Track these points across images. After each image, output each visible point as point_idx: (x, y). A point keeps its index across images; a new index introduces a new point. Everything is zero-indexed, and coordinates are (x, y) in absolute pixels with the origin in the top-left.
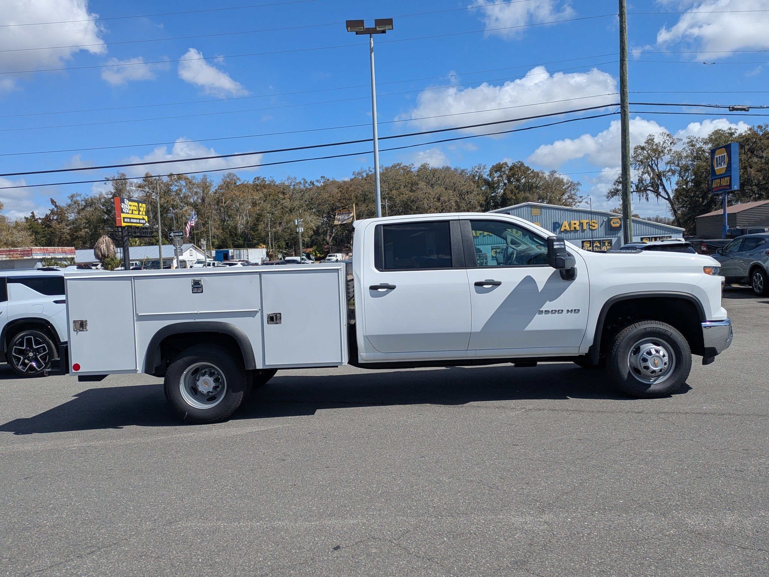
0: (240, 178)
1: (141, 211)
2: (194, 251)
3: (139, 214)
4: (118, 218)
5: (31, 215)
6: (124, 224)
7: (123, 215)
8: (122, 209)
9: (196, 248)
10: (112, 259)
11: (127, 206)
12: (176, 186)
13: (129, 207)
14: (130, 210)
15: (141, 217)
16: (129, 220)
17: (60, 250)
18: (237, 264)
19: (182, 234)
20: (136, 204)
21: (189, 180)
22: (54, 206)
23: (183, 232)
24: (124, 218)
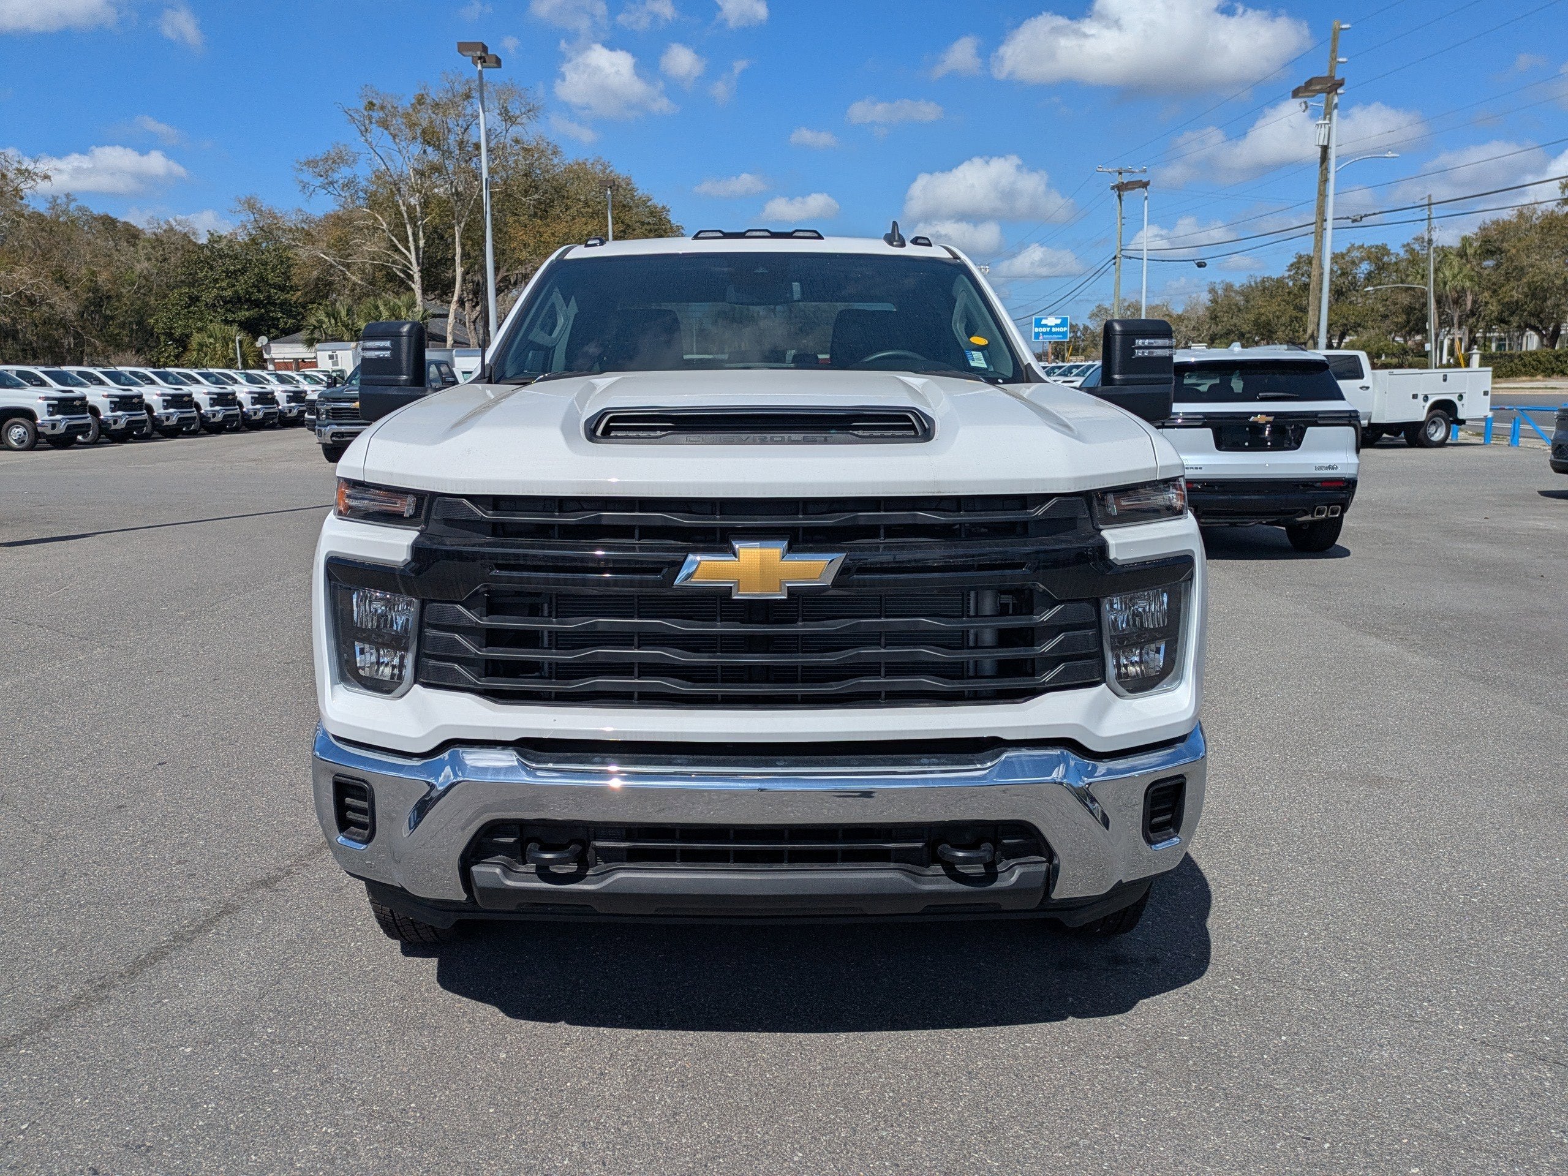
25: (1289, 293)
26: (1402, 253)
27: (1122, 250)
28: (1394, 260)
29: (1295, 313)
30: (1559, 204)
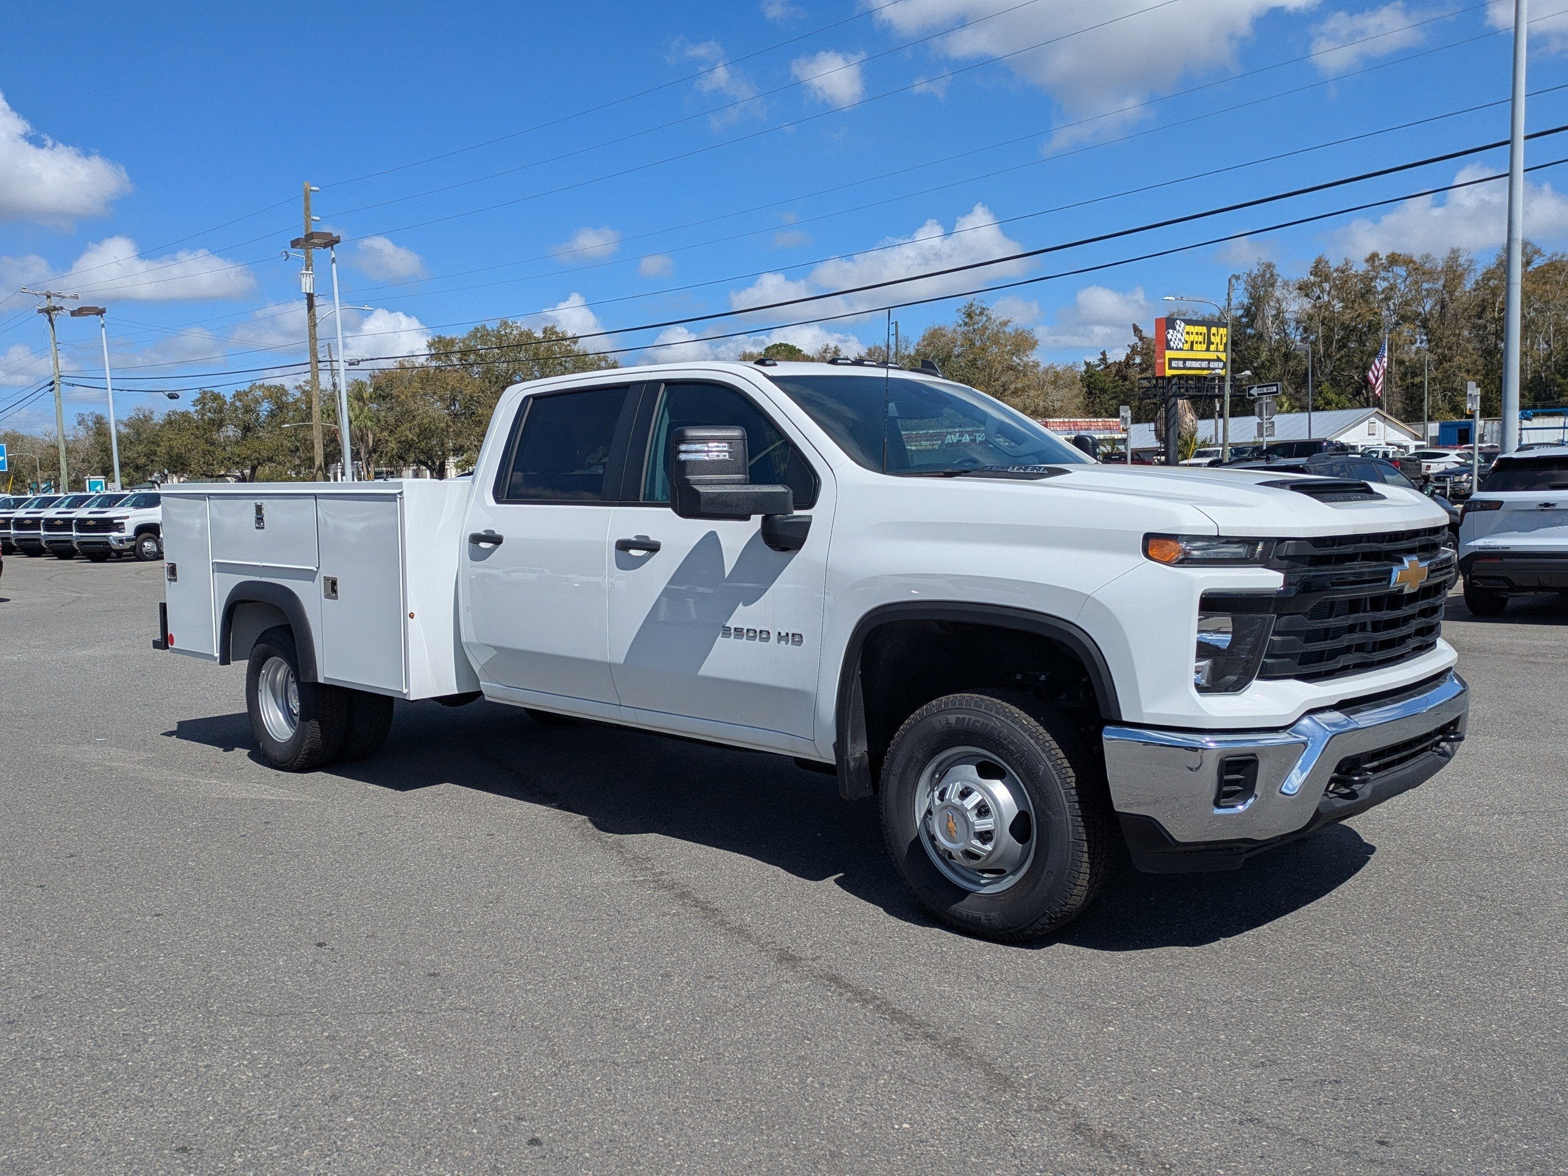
0: (1543, 249)
1: (1213, 343)
2: (1380, 424)
3: (1208, 349)
4: (1159, 361)
5: (1101, 357)
6: (1169, 373)
7: (1169, 354)
8: (1168, 342)
9: (1385, 418)
10: (1186, 443)
11: (1179, 335)
12: (1384, 279)
13: (1187, 337)
14: (1187, 342)
15: (1212, 355)
16: (1181, 364)
17: (1100, 424)
18: (1447, 455)
19: (1274, 389)
20: (1204, 330)
21: (1414, 263)
22: (1137, 338)
23: (1277, 385)
24: (1171, 360)
25: (197, 428)
26: (298, 394)
27: (60, 376)
28: (291, 400)
29: (208, 447)
30: (428, 359)
